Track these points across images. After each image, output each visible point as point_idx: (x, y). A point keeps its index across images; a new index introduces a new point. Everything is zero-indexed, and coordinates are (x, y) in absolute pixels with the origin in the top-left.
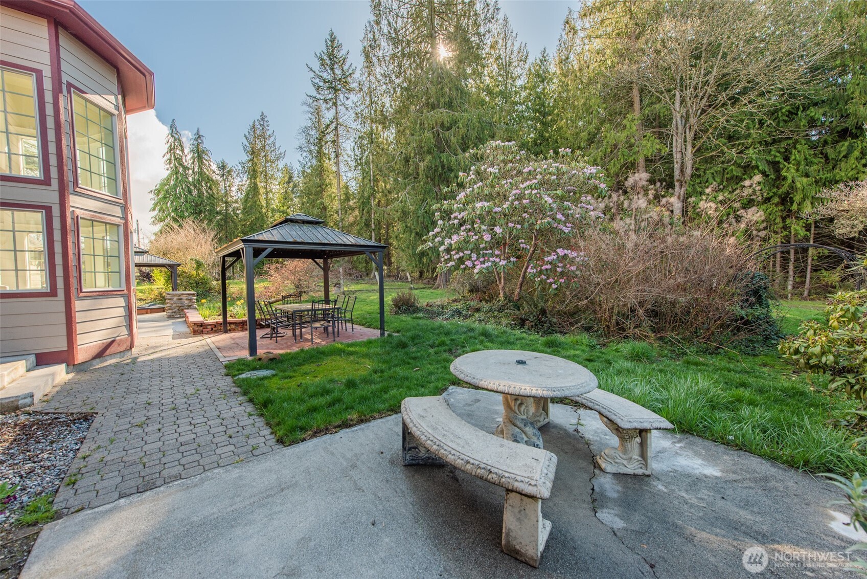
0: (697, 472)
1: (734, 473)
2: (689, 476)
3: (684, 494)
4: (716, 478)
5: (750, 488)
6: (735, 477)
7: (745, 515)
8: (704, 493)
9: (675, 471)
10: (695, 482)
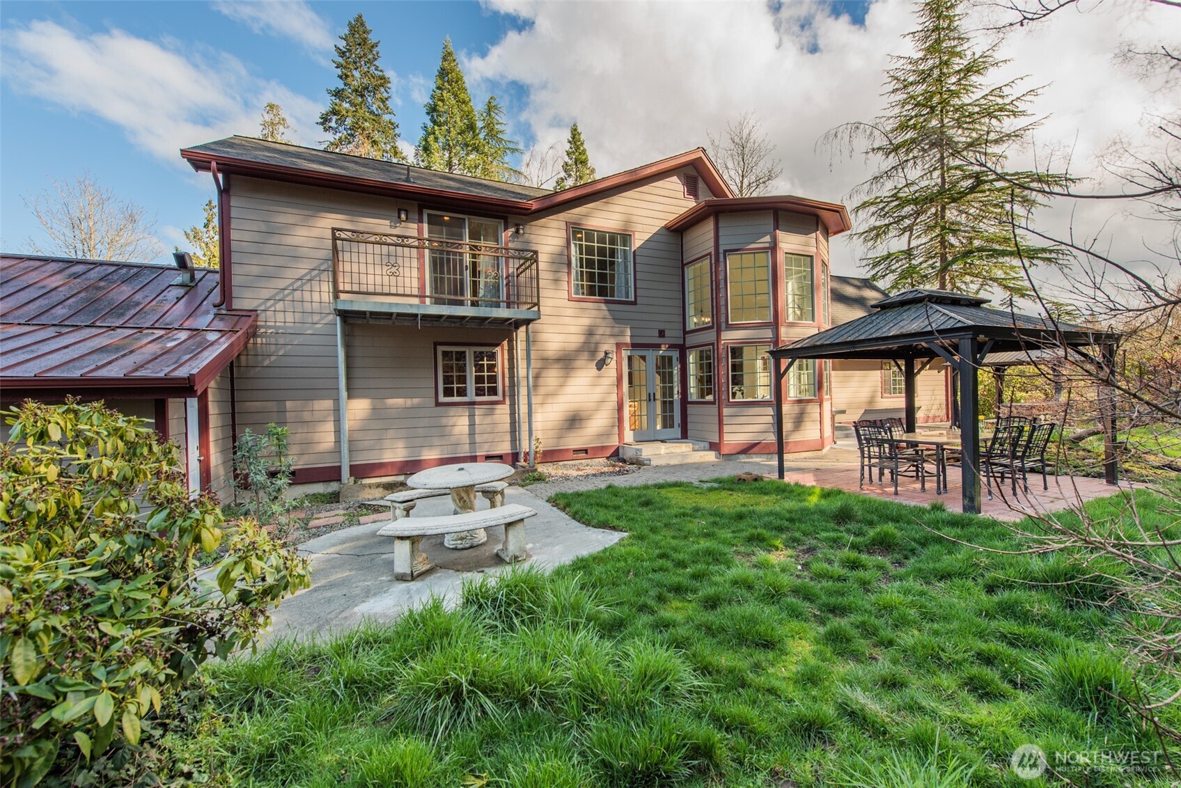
0: (372, 601)
1: (346, 618)
2: (375, 595)
3: (369, 583)
4: (356, 605)
5: (330, 613)
6: (344, 615)
7: (329, 594)
8: (357, 591)
9: (385, 592)
10: (367, 594)
